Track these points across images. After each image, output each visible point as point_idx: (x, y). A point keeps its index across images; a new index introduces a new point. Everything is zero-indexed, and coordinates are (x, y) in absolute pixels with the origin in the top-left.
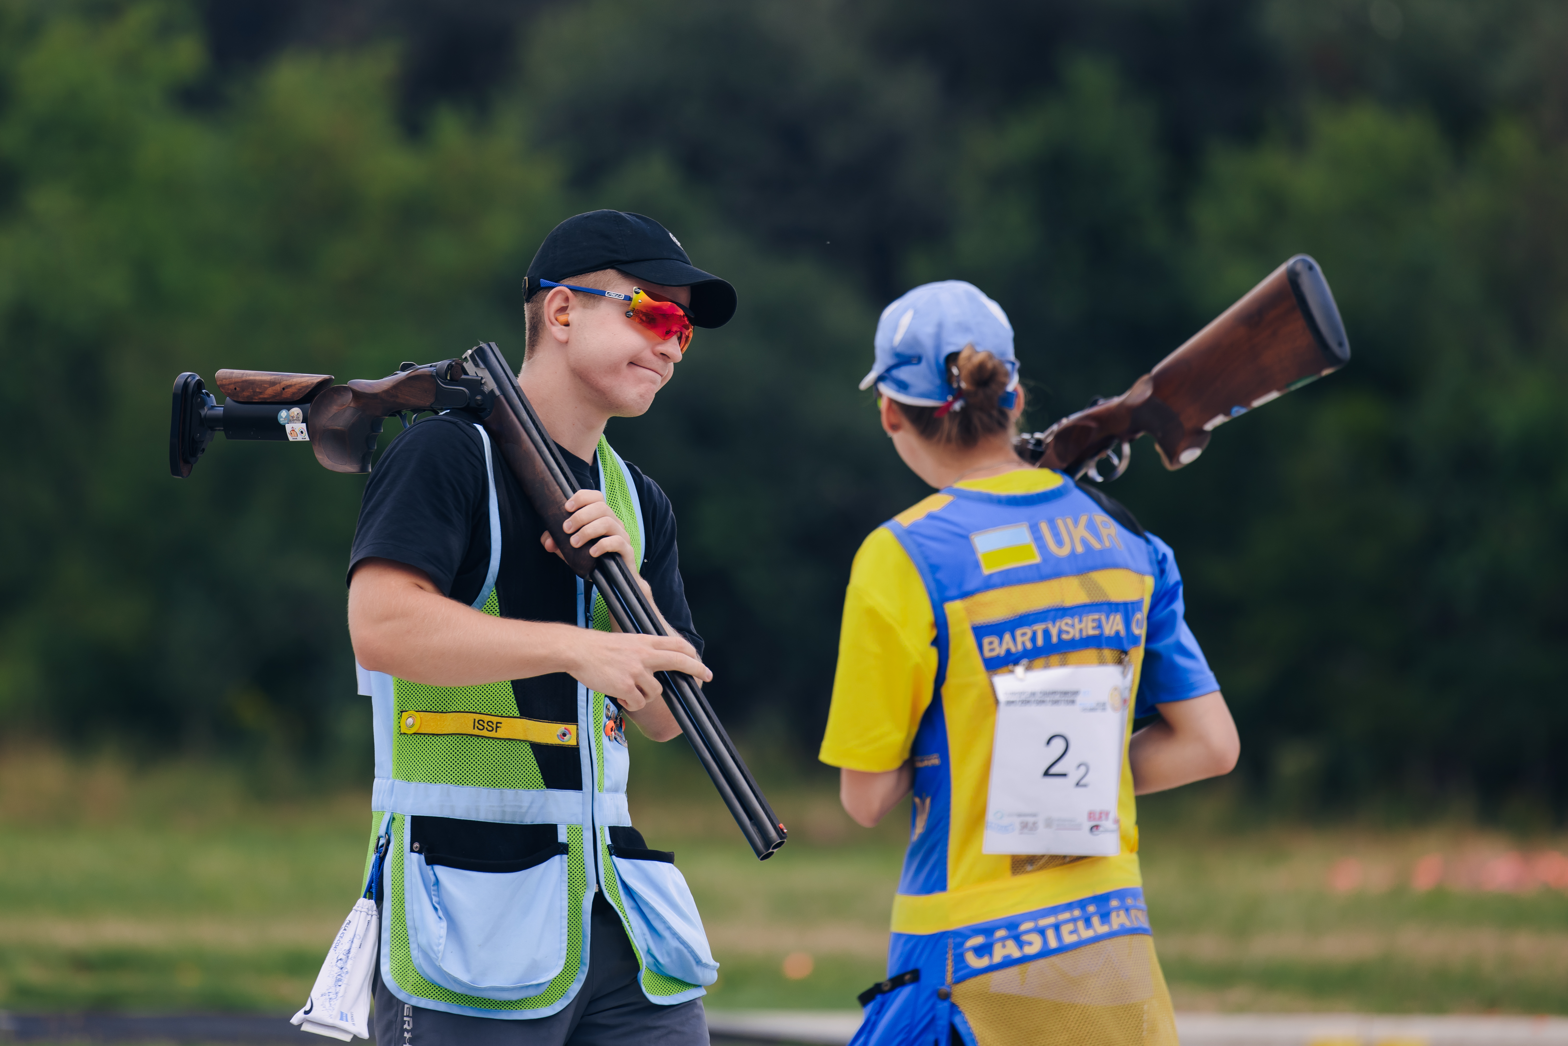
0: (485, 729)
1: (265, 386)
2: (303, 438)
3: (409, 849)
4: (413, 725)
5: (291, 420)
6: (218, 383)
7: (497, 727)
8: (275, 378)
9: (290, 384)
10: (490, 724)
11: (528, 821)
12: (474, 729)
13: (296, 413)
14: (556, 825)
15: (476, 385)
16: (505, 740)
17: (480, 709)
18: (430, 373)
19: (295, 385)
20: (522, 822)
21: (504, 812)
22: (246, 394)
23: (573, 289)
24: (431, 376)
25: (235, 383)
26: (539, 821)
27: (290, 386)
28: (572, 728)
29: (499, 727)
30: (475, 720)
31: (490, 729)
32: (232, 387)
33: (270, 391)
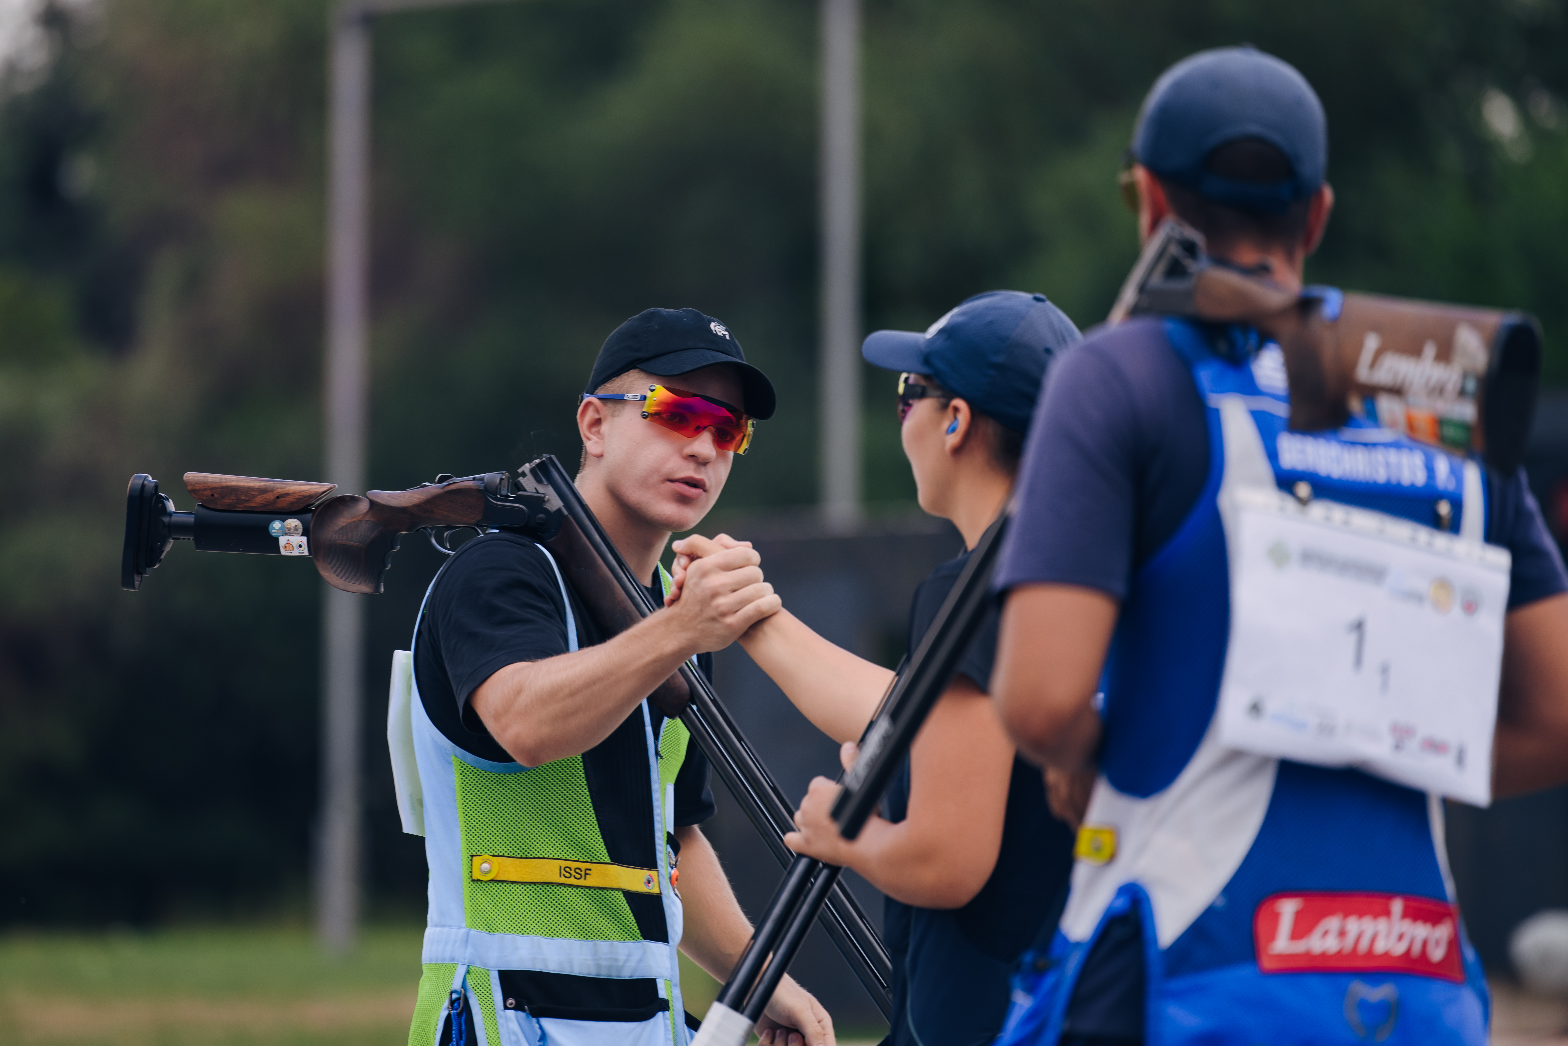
0: (573, 877)
1: (253, 493)
2: (300, 553)
3: (503, 1006)
4: (489, 872)
5: (286, 532)
6: (189, 488)
7: (586, 874)
8: (265, 485)
9: (286, 492)
10: (578, 871)
11: (626, 974)
12: (560, 877)
13: (293, 525)
14: (655, 979)
15: (537, 502)
16: (595, 888)
17: (566, 855)
18: (477, 488)
19: (293, 494)
20: (620, 977)
21: (599, 966)
22: (227, 501)
23: (603, 399)
24: (479, 491)
25: (212, 489)
26: (638, 975)
27: (287, 495)
28: (654, 873)
29: (587, 874)
30: (561, 867)
31: (578, 876)
32: (208, 493)
33: (259, 500)
